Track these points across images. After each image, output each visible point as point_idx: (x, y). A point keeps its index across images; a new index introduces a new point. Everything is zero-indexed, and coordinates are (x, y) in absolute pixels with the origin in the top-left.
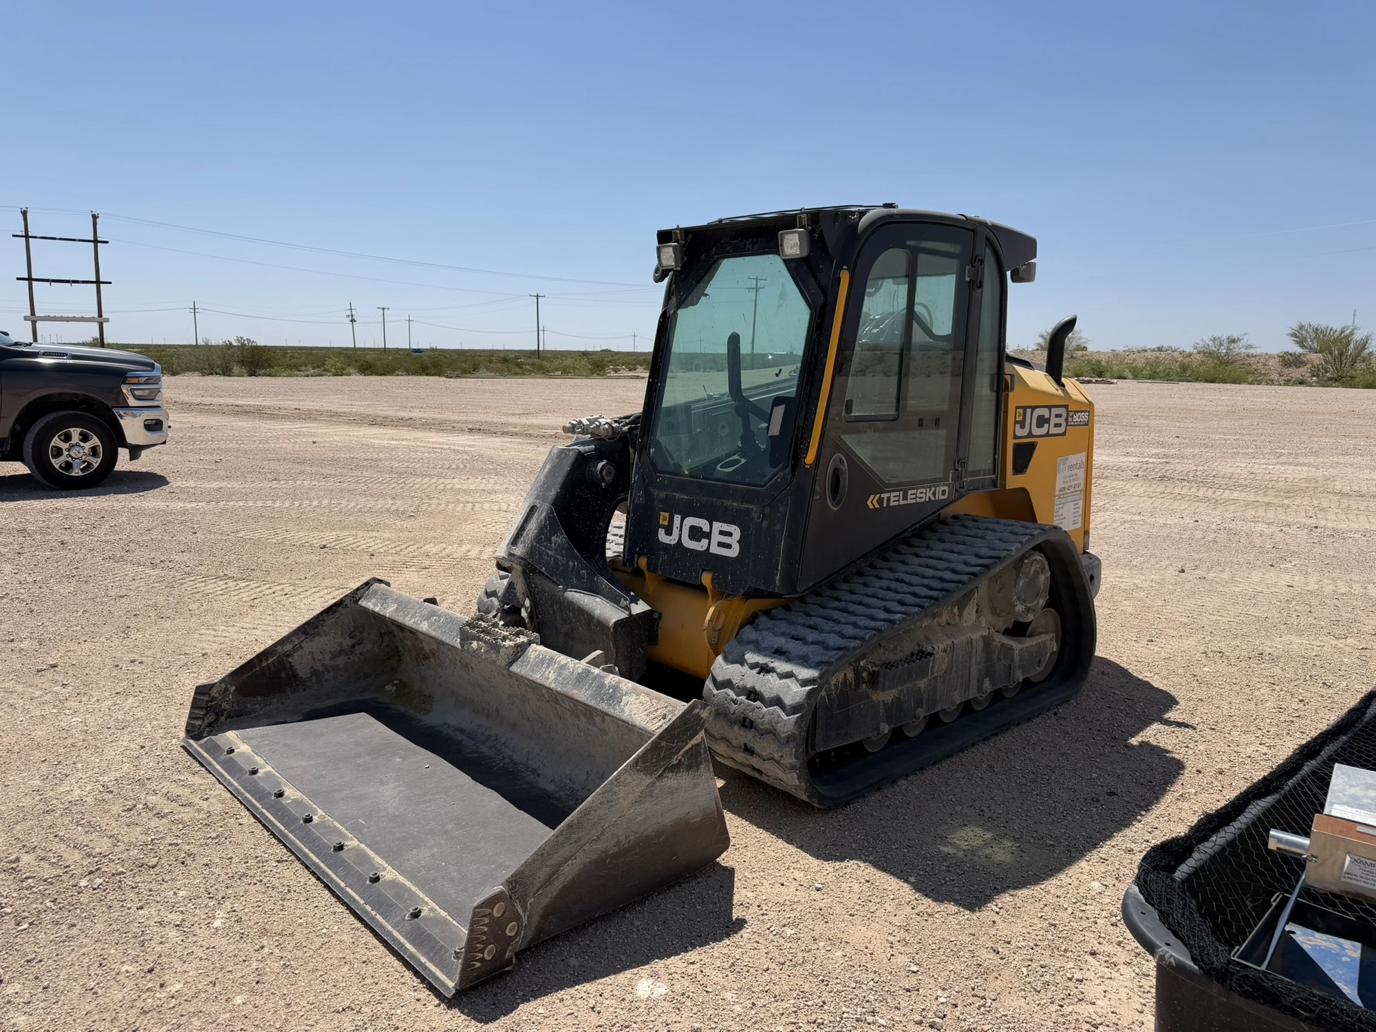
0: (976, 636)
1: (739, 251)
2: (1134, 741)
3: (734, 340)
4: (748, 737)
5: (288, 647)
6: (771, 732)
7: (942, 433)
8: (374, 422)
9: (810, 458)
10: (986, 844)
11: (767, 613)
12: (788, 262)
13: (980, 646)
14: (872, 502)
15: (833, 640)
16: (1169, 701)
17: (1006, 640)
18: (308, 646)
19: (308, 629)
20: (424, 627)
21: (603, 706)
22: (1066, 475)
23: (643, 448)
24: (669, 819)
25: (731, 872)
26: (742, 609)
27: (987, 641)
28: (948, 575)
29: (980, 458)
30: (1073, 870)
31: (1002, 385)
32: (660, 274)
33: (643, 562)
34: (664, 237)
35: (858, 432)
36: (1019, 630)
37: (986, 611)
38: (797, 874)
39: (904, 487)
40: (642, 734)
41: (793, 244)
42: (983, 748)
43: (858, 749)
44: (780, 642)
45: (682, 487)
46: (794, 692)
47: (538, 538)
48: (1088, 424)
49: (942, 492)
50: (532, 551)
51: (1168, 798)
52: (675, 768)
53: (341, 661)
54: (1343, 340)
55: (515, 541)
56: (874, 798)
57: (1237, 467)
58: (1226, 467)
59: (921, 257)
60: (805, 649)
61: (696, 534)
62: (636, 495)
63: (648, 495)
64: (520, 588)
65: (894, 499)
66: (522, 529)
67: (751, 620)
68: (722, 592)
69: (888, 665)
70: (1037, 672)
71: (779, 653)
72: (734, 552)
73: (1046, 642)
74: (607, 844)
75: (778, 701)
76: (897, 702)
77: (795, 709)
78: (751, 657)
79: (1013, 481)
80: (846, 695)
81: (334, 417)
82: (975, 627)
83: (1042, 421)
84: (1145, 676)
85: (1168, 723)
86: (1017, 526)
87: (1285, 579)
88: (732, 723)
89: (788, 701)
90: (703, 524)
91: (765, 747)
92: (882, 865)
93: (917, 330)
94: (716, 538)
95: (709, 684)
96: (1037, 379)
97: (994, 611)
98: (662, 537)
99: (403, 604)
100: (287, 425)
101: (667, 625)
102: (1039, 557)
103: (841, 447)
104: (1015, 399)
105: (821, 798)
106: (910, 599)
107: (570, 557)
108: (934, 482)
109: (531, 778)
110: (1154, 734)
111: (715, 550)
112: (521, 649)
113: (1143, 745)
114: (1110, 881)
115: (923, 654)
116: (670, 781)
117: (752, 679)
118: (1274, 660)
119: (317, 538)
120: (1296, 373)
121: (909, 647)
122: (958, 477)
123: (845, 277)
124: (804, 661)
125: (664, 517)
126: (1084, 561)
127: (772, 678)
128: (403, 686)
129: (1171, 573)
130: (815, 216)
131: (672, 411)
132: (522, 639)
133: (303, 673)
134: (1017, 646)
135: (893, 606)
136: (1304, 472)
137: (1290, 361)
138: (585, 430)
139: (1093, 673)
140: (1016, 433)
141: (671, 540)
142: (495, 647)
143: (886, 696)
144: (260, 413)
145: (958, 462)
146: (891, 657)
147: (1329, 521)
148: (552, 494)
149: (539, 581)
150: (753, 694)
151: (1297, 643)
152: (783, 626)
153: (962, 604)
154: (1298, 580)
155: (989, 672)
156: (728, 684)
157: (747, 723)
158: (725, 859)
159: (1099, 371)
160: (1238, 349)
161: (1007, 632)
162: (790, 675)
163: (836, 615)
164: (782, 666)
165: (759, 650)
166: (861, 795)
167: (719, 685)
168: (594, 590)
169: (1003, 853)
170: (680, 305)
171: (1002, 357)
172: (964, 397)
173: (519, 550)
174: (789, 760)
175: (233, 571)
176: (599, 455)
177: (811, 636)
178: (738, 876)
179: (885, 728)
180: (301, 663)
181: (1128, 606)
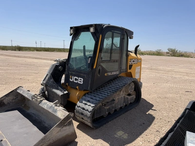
0: (123, 96)
1: (84, 31)
2: (147, 113)
3: (84, 47)
4: (82, 116)
5: (3, 99)
6: (86, 116)
7: (118, 63)
8: (36, 58)
9: (95, 67)
10: (123, 135)
11: (88, 93)
12: (91, 33)
13: (123, 98)
14: (106, 75)
15: (98, 99)
16: (152, 106)
17: (128, 97)
18: (7, 98)
19: (6, 96)
20: (26, 96)
21: (54, 113)
22: (137, 70)
23: (68, 64)
24: (65, 135)
25: (77, 142)
26: (83, 93)
27: (124, 97)
28: (118, 87)
29: (124, 67)
30: (137, 140)
31: (127, 55)
32: (71, 35)
33: (67, 84)
34: (71, 28)
35: (103, 63)
36: (129, 95)
37: (124, 92)
38: (89, 143)
39: (111, 72)
40: (60, 119)
41: (92, 30)
42: (123, 115)
43: (103, 116)
44: (89, 99)
45: (74, 71)
46: (90, 109)
47: (48, 80)
48: (141, 62)
49: (117, 73)
50: (47, 82)
51: (153, 124)
52: (65, 126)
53: (14, 101)
54: (174, 50)
55: (44, 81)
56: (105, 125)
57: (161, 68)
58: (159, 68)
59: (114, 34)
60: (93, 100)
61: (76, 79)
62: (66, 72)
63: (68, 73)
64: (45, 89)
65: (110, 74)
66: (45, 78)
67: (85, 95)
68: (80, 90)
69: (108, 103)
70: (132, 101)
71: (89, 101)
72: (82, 83)
73: (134, 97)
74: (51, 141)
75: (87, 110)
76: (109, 108)
77: (90, 112)
78: (84, 102)
79: (129, 71)
80: (100, 108)
81: (30, 57)
82: (122, 95)
83: (134, 61)
84: (149, 101)
85: (152, 110)
86: (129, 78)
87: (168, 85)
88: (80, 114)
89: (89, 110)
90: (77, 78)
91: (85, 118)
92: (104, 140)
93: (114, 46)
94: (79, 80)
95: (76, 106)
96: (133, 55)
97: (126, 92)
98: (70, 80)
99: (24, 91)
100: (22, 59)
101: (71, 95)
102: (133, 83)
103: (100, 65)
104: (129, 58)
105: (95, 127)
106: (112, 91)
107: (54, 83)
108: (116, 71)
109: (44, 123)
110: (150, 112)
111: (79, 82)
112: (41, 101)
113: (149, 114)
114: (143, 142)
115: (114, 100)
116: (65, 128)
117: (83, 106)
118: (168, 98)
119: (20, 77)
120: (168, 55)
121: (111, 99)
122: (120, 70)
123: (101, 36)
124: (93, 103)
125: (71, 76)
126: (140, 83)
127: (87, 106)
128: (25, 105)
129: (153, 84)
130: (96, 25)
131: (73, 58)
132: (42, 99)
133: (6, 103)
134: (129, 97)
135: (109, 92)
136: (170, 68)
137: (167, 53)
138: (58, 61)
139: (141, 101)
140: (129, 63)
141: (72, 80)
142: (37, 100)
143: (107, 108)
144: (18, 57)
145: (120, 68)
146: (108, 101)
147: (174, 76)
148: (51, 72)
149: (48, 87)
150: (83, 109)
151: (171, 95)
152: (90, 96)
153: (120, 91)
154: (170, 85)
155: (124, 102)
156: (79, 107)
157: (82, 114)
158: (76, 140)
159: (142, 54)
160: (161, 51)
161: (128, 95)
162: (90, 105)
163: (99, 94)
164: (89, 104)
165: (85, 101)
166: (102, 125)
167: (78, 107)
168: (58, 89)
169: (125, 136)
170: (74, 40)
171: (127, 51)
172: (121, 57)
173: (44, 82)
174: (89, 121)
175: (4, 83)
176: (60, 65)
177: (94, 98)
178: (78, 143)
179: (107, 113)
180: (5, 101)
181: (146, 89)
